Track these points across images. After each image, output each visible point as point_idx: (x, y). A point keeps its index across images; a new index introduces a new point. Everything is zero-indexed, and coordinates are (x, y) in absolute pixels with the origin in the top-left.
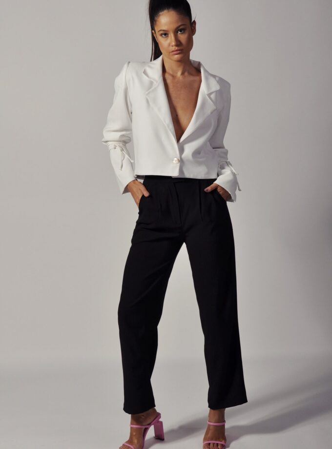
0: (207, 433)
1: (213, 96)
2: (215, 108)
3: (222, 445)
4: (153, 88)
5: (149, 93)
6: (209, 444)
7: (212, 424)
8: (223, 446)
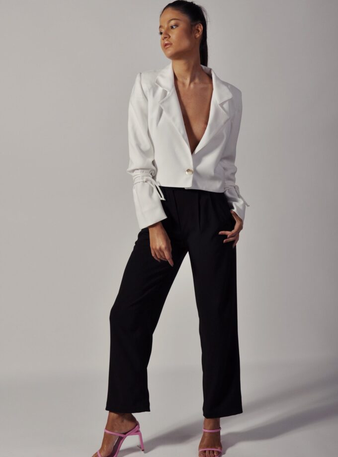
0: (202, 441)
1: (226, 106)
2: (228, 117)
3: (218, 452)
4: (166, 97)
5: (163, 102)
6: (205, 451)
7: (207, 431)
8: (220, 454)
